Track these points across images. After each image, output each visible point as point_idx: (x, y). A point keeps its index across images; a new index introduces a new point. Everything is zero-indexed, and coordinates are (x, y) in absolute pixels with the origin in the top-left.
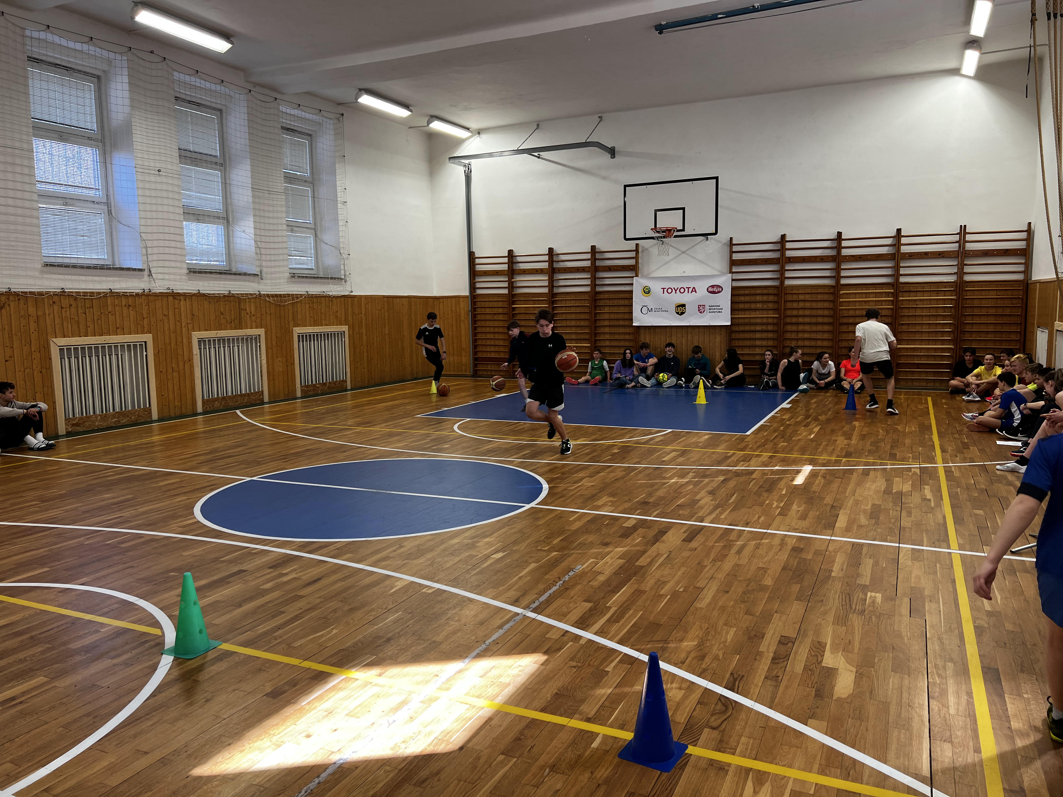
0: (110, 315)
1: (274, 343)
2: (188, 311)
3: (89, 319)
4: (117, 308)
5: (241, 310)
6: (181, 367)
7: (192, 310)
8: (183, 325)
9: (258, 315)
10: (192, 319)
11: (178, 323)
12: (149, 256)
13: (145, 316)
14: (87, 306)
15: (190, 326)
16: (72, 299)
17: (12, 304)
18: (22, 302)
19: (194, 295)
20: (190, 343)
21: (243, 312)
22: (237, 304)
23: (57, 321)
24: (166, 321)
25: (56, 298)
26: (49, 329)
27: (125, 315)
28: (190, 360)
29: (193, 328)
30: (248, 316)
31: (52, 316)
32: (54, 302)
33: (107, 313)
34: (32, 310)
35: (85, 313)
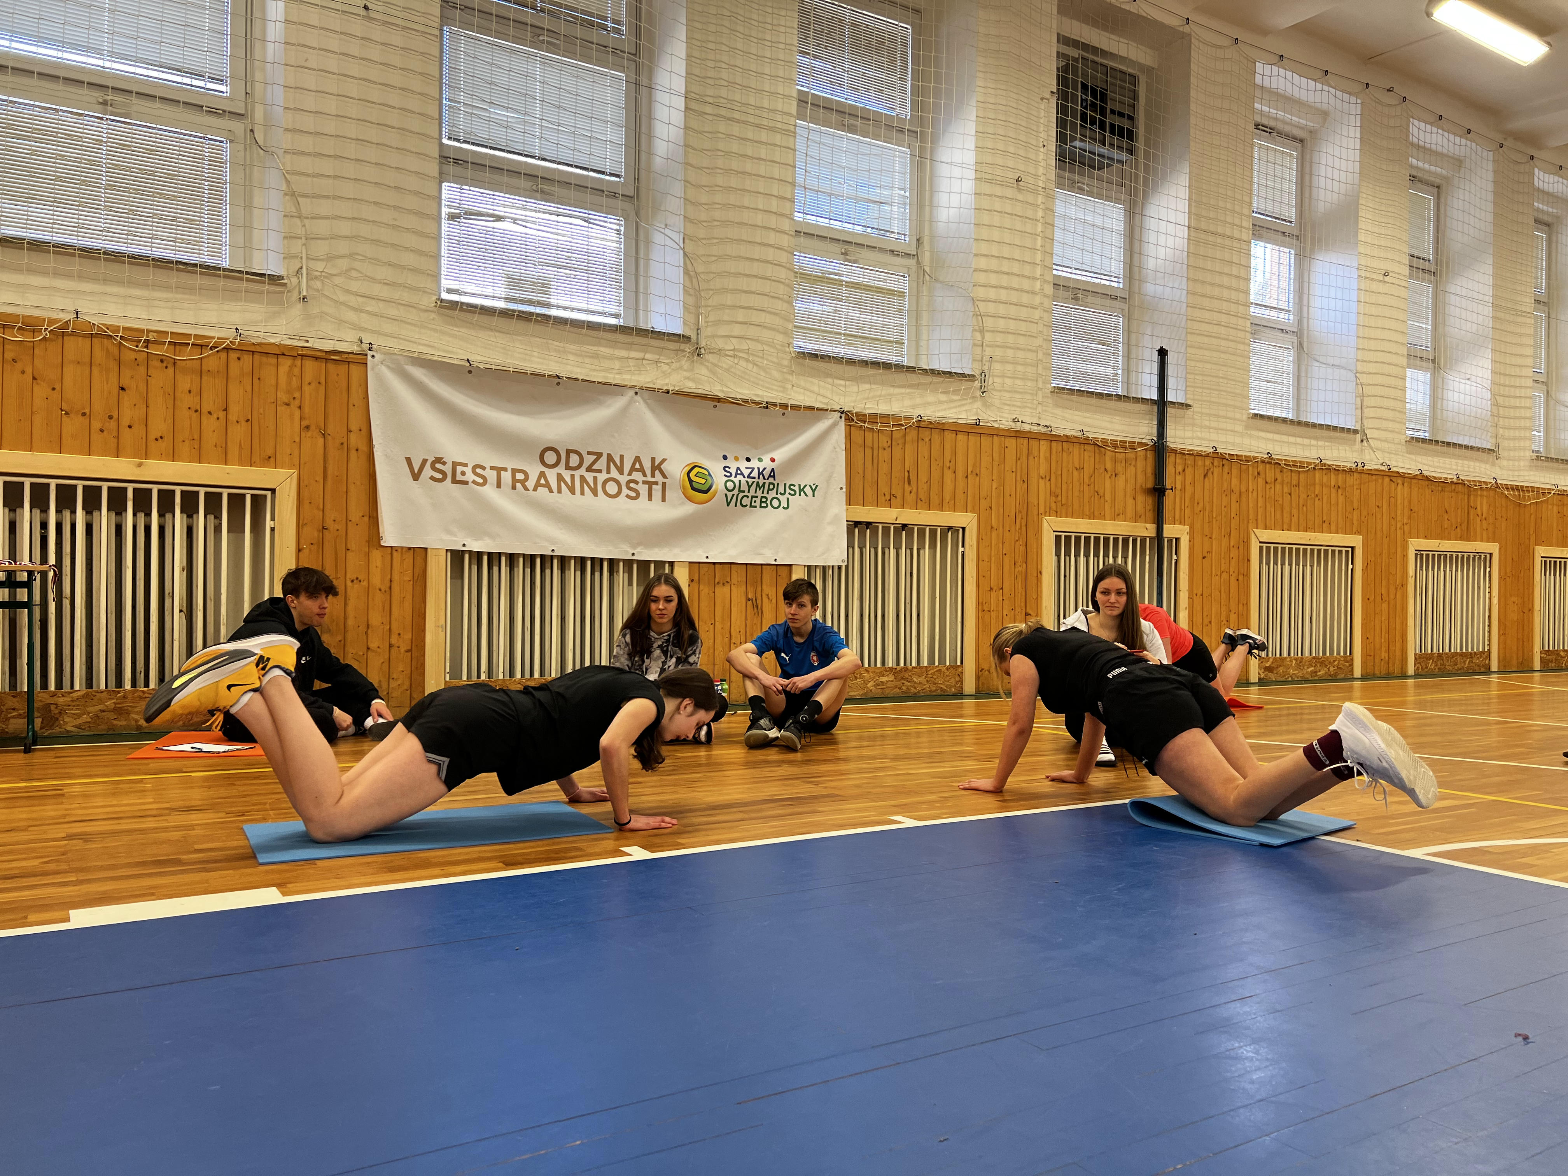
0: (1317, 499)
1: (1509, 570)
2: (1406, 503)
3: (1294, 505)
4: (1325, 490)
5: (1469, 507)
6: (1392, 597)
7: (1410, 502)
8: (1399, 526)
9: (1491, 520)
10: (1410, 518)
11: (1393, 522)
12: (1365, 410)
13: (1356, 505)
14: (1294, 482)
15: (1407, 528)
16: (1278, 470)
17: (1216, 471)
18: (1226, 468)
19: (1415, 477)
20: (1405, 556)
21: (1472, 511)
22: (1466, 497)
23: (1260, 503)
24: (1379, 517)
25: (1261, 467)
26: (1252, 516)
27: (1333, 502)
28: (1404, 585)
29: (1410, 533)
30: (1478, 519)
31: (1255, 494)
32: (1259, 473)
33: (1313, 496)
34: (1235, 481)
35: (1290, 494)
